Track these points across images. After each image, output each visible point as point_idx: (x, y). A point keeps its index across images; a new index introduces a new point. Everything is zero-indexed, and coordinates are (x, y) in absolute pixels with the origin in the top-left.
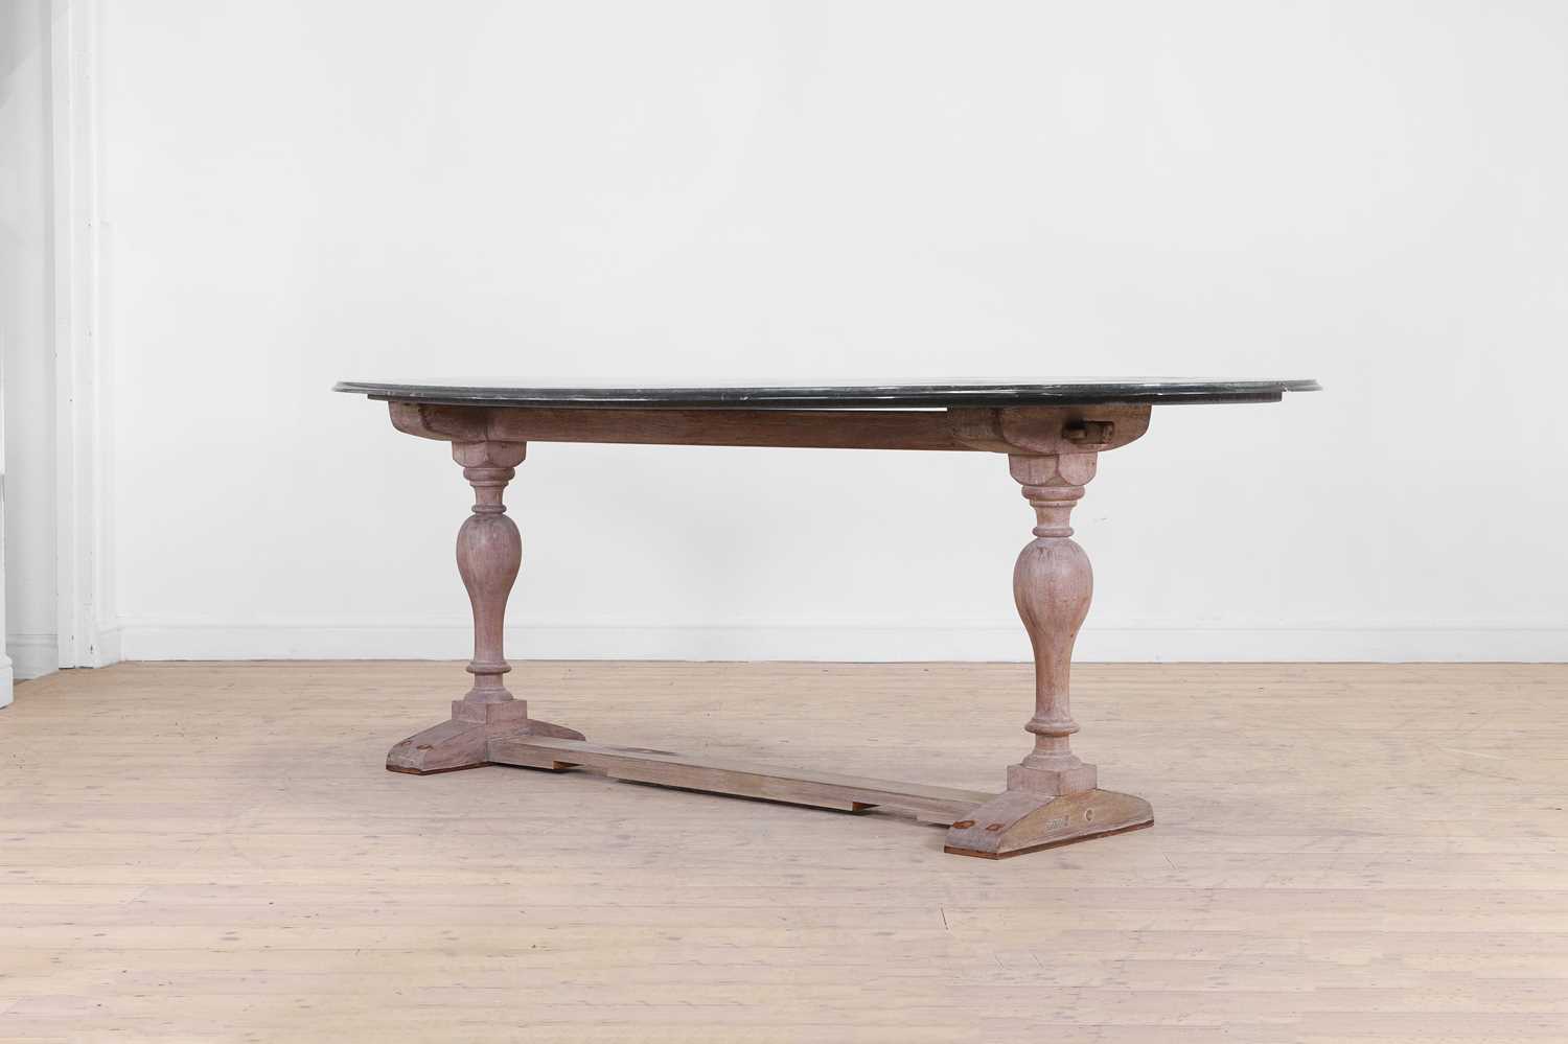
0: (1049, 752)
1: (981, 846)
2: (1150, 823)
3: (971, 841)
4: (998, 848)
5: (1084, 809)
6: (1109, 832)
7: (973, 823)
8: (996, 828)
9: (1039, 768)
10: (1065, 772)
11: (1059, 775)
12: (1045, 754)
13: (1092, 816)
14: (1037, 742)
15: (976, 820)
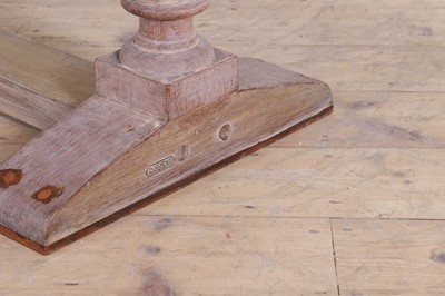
0: (156, 42)
1: (19, 227)
2: (328, 111)
3: (8, 215)
4: (47, 237)
5: (215, 127)
6: (260, 143)
7: (18, 174)
8: (48, 195)
9: (139, 70)
10: (179, 82)
11: (167, 89)
12: (150, 46)
13: (230, 136)
14: (141, 26)
15: (25, 168)
